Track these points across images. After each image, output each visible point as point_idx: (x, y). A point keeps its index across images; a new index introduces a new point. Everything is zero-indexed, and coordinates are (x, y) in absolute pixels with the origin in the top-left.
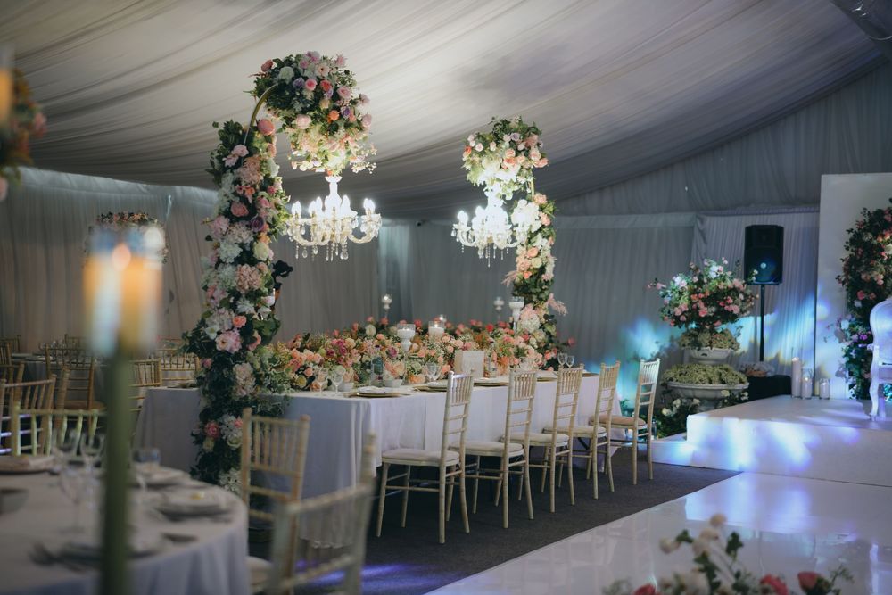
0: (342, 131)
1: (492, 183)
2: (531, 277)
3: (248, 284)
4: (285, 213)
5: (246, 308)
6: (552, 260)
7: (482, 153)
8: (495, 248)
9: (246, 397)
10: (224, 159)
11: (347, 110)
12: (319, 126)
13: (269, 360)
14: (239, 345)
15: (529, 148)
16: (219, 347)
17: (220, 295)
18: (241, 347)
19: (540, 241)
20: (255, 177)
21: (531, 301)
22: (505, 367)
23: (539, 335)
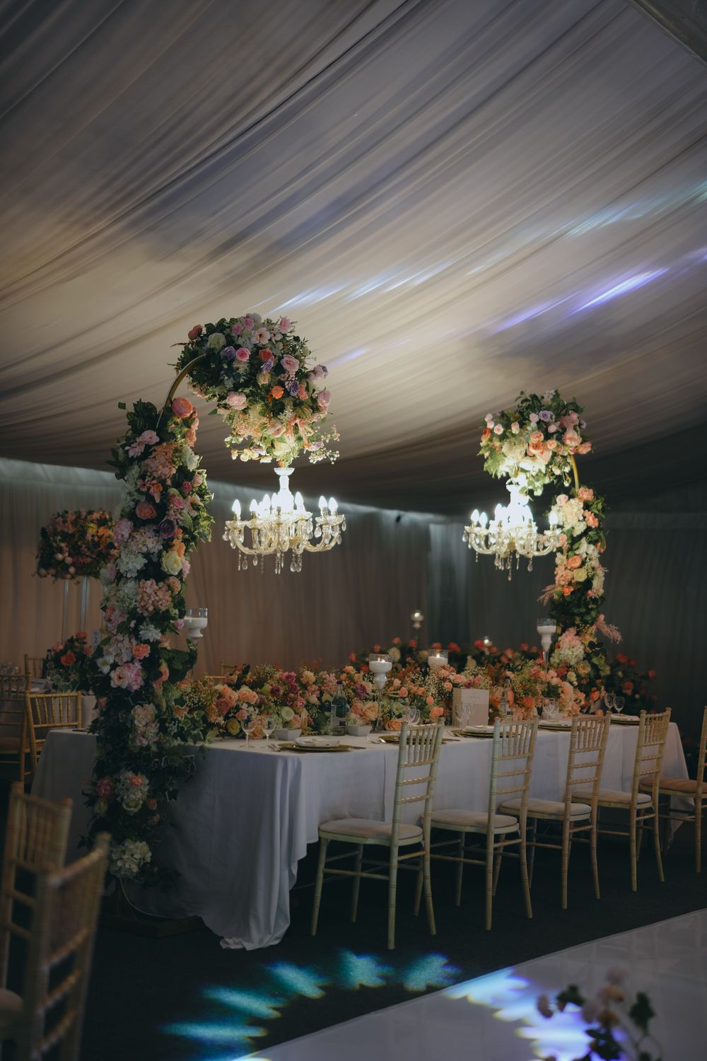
0: (288, 413)
1: (516, 475)
2: (572, 593)
3: (153, 604)
4: (205, 514)
5: (150, 634)
6: (601, 572)
7: (503, 437)
8: (518, 556)
9: (148, 747)
10: (127, 448)
11: (295, 387)
12: (259, 407)
13: (175, 700)
14: (140, 681)
15: (564, 430)
16: (115, 683)
17: (118, 618)
18: (143, 683)
19: (585, 548)
20: (166, 470)
21: (573, 625)
22: (528, 709)
23: (584, 668)
